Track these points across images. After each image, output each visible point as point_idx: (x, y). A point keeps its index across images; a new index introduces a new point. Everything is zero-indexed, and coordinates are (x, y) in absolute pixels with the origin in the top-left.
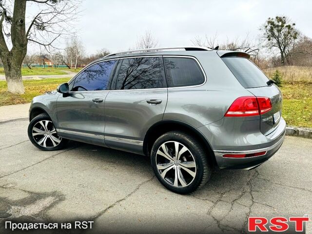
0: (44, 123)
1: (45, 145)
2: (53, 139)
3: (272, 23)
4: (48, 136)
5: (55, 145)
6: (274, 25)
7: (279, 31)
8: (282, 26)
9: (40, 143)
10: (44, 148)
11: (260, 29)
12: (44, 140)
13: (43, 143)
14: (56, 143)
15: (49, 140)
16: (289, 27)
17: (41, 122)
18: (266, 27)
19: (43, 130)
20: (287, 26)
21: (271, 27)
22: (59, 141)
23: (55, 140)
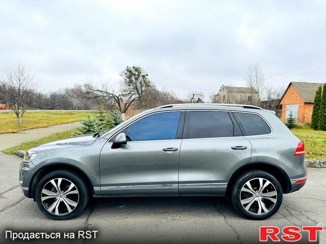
0: (56, 182)
1: (57, 213)
2: (68, 202)
3: (130, 72)
4: (62, 199)
5: (70, 210)
6: (132, 73)
7: (136, 79)
8: (139, 75)
9: (50, 210)
10: (57, 216)
11: (121, 75)
12: (56, 205)
13: (54, 210)
14: (71, 207)
15: (62, 204)
16: (144, 76)
17: (53, 181)
18: (126, 74)
19: (56, 191)
20: (142, 76)
21: (130, 75)
22: (75, 205)
23: (70, 204)
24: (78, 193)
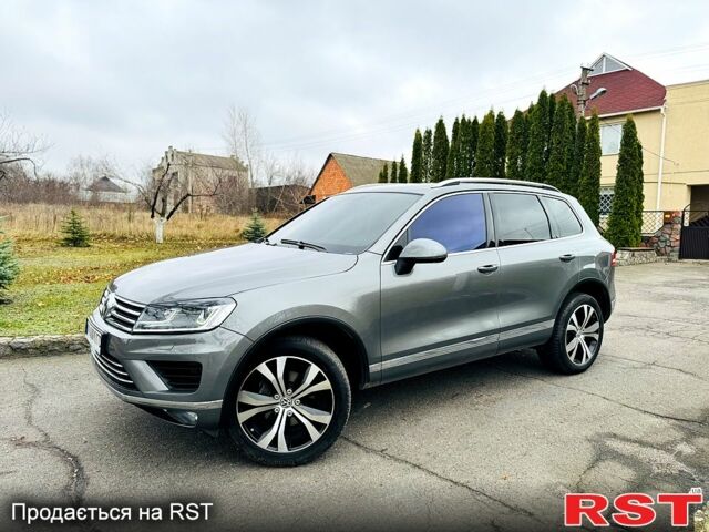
1: (283, 448)
2: (309, 417)
5: (315, 435)
9: (263, 443)
12: (277, 428)
14: (318, 426)
17: (263, 368)
22: (326, 418)
23: (314, 418)
24: (330, 387)
